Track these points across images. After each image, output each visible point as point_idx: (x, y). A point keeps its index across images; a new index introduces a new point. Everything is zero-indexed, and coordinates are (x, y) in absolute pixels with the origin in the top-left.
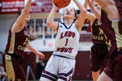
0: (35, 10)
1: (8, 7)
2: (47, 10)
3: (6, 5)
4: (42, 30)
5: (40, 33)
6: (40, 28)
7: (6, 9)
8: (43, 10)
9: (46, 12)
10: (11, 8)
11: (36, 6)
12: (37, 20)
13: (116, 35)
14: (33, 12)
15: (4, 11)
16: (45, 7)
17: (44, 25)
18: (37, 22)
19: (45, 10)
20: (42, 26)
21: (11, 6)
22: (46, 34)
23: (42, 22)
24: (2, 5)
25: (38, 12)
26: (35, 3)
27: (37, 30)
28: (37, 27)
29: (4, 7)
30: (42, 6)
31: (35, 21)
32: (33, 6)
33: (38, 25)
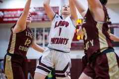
0: (35, 20)
1: (10, 16)
2: (47, 19)
3: (8, 14)
4: (42, 39)
5: (40, 41)
6: (40, 37)
7: (8, 18)
8: (43, 20)
9: (46, 21)
10: (13, 18)
11: (36, 16)
12: (37, 29)
13: (99, 36)
14: (34, 21)
15: (5, 20)
16: (45, 16)
17: (44, 33)
18: (37, 31)
19: (45, 19)
20: (42, 35)
21: (13, 16)
22: (46, 42)
23: (42, 31)
24: (4, 14)
25: (38, 21)
26: (36, 12)
27: (37, 39)
28: (37, 36)
29: (6, 16)
30: (42, 16)
31: (35, 30)
32: (33, 16)
33: (38, 33)
